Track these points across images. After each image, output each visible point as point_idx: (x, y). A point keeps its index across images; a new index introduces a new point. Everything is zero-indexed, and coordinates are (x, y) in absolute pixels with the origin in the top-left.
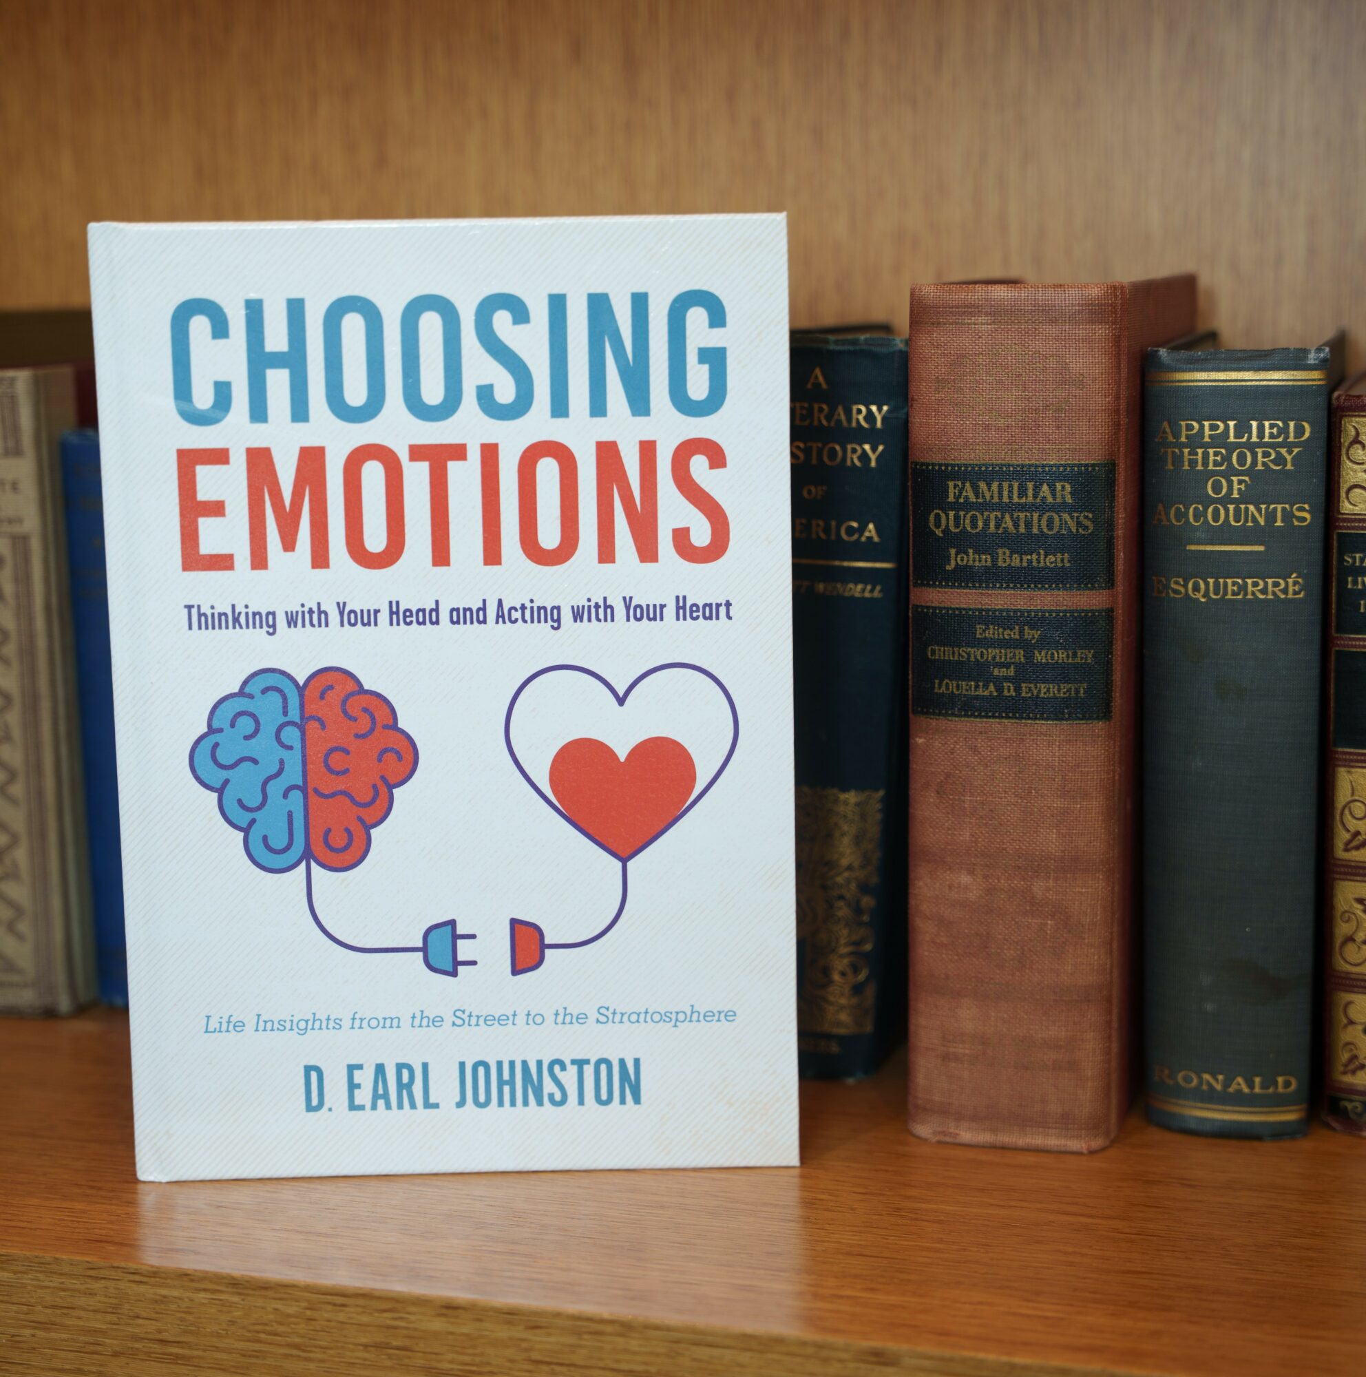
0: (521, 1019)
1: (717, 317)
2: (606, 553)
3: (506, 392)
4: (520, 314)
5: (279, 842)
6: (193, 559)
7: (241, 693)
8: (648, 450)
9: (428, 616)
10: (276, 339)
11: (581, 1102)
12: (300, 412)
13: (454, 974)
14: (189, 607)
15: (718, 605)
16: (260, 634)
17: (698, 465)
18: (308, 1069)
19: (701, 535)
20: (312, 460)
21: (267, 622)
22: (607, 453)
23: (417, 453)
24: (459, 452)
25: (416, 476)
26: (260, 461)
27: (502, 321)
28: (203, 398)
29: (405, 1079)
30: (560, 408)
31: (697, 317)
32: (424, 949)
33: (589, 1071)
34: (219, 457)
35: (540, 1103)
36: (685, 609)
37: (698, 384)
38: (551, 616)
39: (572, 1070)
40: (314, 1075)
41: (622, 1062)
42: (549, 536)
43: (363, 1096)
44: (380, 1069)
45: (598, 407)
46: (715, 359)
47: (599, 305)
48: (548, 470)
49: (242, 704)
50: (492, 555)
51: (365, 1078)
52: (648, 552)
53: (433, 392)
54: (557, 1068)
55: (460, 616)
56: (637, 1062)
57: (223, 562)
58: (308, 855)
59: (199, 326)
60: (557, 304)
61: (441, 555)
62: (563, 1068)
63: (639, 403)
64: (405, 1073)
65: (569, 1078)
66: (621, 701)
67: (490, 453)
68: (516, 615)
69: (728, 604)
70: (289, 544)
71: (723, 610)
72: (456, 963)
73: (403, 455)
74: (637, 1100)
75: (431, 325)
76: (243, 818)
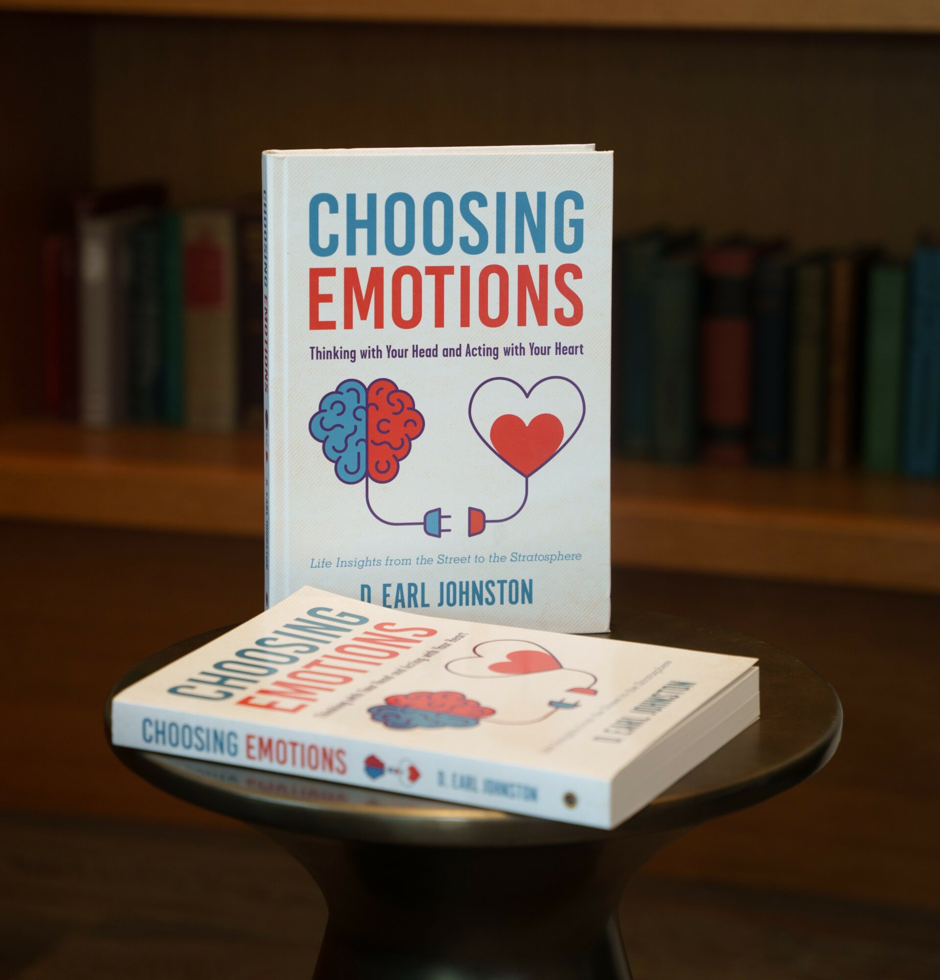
0: (472, 560)
1: (579, 205)
2: (522, 321)
3: (474, 241)
4: (483, 202)
5: (352, 468)
6: (316, 324)
7: (337, 391)
8: (543, 269)
9: (432, 353)
10: (362, 213)
11: (502, 603)
12: (372, 250)
13: (439, 536)
14: (312, 348)
15: (577, 347)
16: (348, 361)
17: (568, 277)
18: (363, 587)
19: (569, 312)
20: (377, 274)
21: (351, 355)
22: (524, 271)
23: (429, 270)
24: (450, 270)
25: (428, 283)
26: (351, 275)
27: (473, 205)
28: (324, 243)
29: (413, 591)
30: (501, 249)
31: (569, 204)
32: (424, 524)
33: (506, 586)
34: (331, 272)
35: (481, 603)
36: (560, 349)
37: (569, 237)
38: (493, 352)
39: (498, 586)
40: (366, 590)
41: (523, 581)
42: (494, 312)
43: (391, 601)
44: (400, 586)
45: (520, 248)
46: (577, 225)
47: (522, 198)
48: (494, 280)
49: (337, 397)
50: (465, 321)
51: (392, 591)
52: (542, 320)
53: (438, 240)
54: (490, 585)
55: (448, 352)
56: (531, 581)
57: (331, 325)
58: (367, 475)
59: (324, 207)
60: (501, 198)
61: (439, 322)
62: (493, 585)
63: (540, 247)
64: (413, 588)
65: (496, 590)
66: (527, 395)
67: (465, 271)
68: (476, 352)
69: (581, 347)
70: (364, 316)
71: (579, 349)
72: (440, 531)
73: (422, 272)
74: (530, 601)
75: (438, 207)
76: (335, 456)
